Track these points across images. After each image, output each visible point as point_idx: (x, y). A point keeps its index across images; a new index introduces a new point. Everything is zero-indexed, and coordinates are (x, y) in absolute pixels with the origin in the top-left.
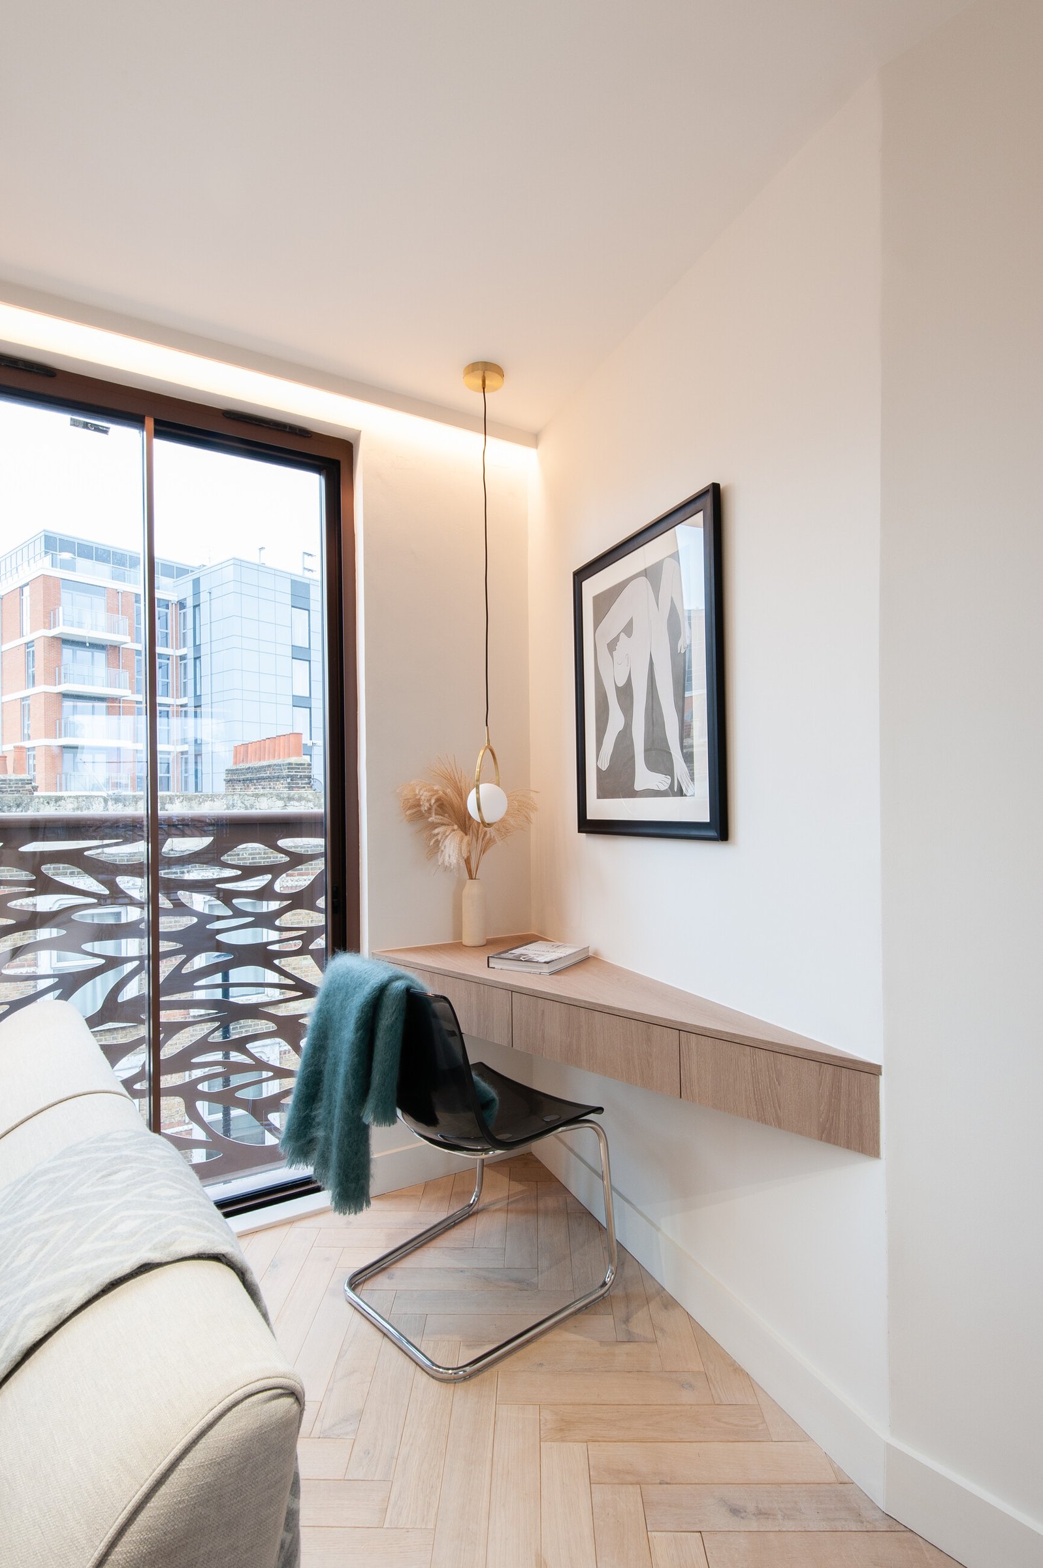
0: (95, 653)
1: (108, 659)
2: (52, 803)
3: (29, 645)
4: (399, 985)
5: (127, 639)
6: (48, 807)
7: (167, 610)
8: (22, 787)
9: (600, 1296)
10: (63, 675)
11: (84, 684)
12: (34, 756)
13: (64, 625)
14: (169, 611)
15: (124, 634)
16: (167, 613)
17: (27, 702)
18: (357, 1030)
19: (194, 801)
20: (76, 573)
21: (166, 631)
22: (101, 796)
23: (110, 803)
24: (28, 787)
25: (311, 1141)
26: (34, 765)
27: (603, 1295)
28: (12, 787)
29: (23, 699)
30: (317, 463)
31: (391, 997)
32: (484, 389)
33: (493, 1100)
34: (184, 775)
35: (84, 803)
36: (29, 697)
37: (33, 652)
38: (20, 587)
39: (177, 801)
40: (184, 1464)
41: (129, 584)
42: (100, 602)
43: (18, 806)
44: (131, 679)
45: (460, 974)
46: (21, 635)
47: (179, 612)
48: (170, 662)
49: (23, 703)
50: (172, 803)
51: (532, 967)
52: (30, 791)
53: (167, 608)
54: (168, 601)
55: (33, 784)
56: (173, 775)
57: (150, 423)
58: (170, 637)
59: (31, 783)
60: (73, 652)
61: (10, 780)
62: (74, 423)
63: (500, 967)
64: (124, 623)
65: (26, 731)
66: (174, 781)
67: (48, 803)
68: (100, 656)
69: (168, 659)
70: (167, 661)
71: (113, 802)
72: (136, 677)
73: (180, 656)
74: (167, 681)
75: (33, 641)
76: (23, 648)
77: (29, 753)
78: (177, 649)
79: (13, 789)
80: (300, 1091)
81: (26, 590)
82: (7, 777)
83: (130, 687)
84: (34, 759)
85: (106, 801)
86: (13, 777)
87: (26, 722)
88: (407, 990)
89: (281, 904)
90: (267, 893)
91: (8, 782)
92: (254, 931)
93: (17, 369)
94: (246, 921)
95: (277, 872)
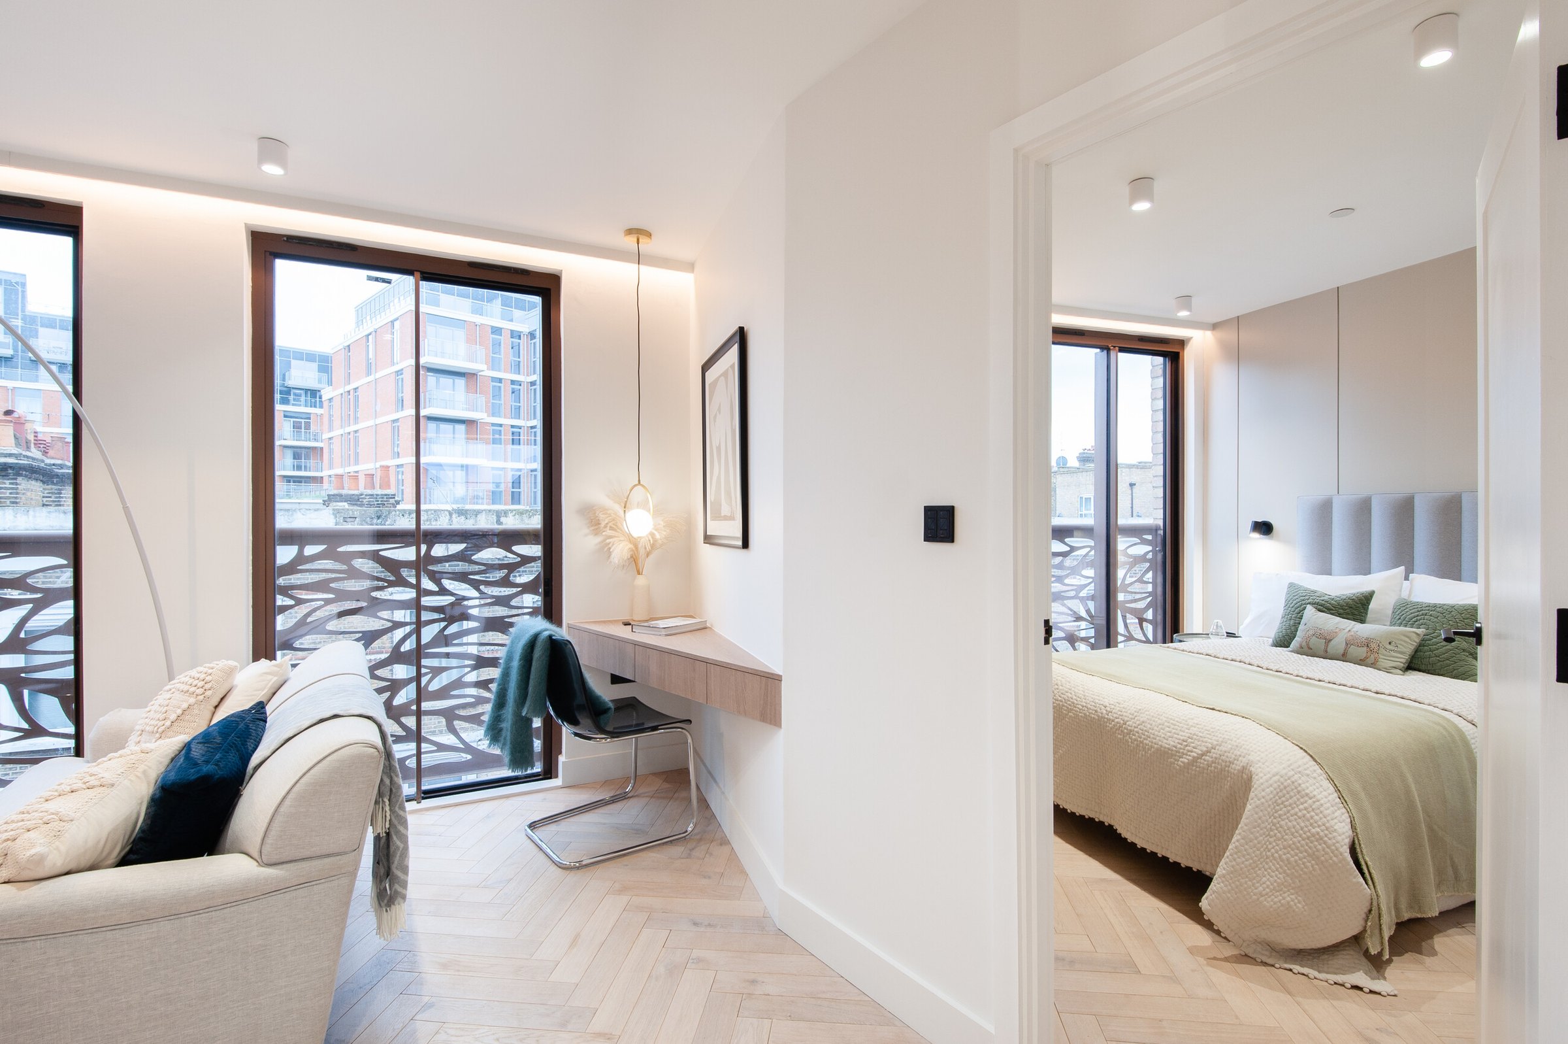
0: (456, 380)
1: (467, 386)
2: (407, 516)
3: (399, 373)
4: (546, 633)
5: (484, 367)
6: (403, 519)
7: (519, 341)
8: (387, 501)
9: (683, 837)
10: (427, 400)
11: (446, 408)
12: (403, 472)
13: (428, 355)
14: (521, 342)
15: (481, 363)
16: (519, 343)
17: (398, 424)
18: (520, 660)
19: (524, 515)
20: (440, 309)
21: (519, 360)
22: (447, 510)
23: (454, 516)
24: (392, 501)
25: (501, 730)
26: (403, 480)
27: (685, 837)
28: (378, 501)
29: (394, 421)
30: (535, 290)
31: (541, 640)
32: (638, 244)
33: (609, 709)
34: (533, 490)
35: (432, 515)
36: (398, 419)
37: (402, 379)
38: (391, 322)
39: (510, 515)
40: (328, 759)
41: (486, 318)
42: (461, 334)
43: (379, 517)
44: (487, 402)
45: (610, 635)
46: (393, 364)
47: (530, 342)
48: (521, 388)
49: (394, 425)
50: (506, 517)
51: (656, 631)
52: (393, 504)
53: (520, 339)
54: (521, 332)
55: (396, 498)
56: (524, 491)
57: (418, 274)
58: (522, 364)
59: (394, 498)
60: (437, 379)
61: (377, 495)
62: (370, 278)
63: (639, 631)
64: (481, 352)
65: (396, 450)
66: (524, 494)
67: (403, 515)
68: (461, 382)
69: (520, 385)
70: (519, 387)
71: (457, 515)
72: (492, 401)
73: (531, 383)
74: (519, 404)
75: (402, 370)
76: (393, 376)
77: (399, 470)
78: (528, 375)
79: (380, 502)
80: (495, 701)
81: (397, 324)
82: (375, 492)
83: (486, 410)
84: (403, 474)
85: (451, 514)
86: (380, 492)
87: (397, 442)
88: (550, 637)
89: (515, 590)
90: (505, 582)
91: (375, 496)
92: (497, 608)
93: (333, 248)
94: (489, 601)
95: (512, 568)
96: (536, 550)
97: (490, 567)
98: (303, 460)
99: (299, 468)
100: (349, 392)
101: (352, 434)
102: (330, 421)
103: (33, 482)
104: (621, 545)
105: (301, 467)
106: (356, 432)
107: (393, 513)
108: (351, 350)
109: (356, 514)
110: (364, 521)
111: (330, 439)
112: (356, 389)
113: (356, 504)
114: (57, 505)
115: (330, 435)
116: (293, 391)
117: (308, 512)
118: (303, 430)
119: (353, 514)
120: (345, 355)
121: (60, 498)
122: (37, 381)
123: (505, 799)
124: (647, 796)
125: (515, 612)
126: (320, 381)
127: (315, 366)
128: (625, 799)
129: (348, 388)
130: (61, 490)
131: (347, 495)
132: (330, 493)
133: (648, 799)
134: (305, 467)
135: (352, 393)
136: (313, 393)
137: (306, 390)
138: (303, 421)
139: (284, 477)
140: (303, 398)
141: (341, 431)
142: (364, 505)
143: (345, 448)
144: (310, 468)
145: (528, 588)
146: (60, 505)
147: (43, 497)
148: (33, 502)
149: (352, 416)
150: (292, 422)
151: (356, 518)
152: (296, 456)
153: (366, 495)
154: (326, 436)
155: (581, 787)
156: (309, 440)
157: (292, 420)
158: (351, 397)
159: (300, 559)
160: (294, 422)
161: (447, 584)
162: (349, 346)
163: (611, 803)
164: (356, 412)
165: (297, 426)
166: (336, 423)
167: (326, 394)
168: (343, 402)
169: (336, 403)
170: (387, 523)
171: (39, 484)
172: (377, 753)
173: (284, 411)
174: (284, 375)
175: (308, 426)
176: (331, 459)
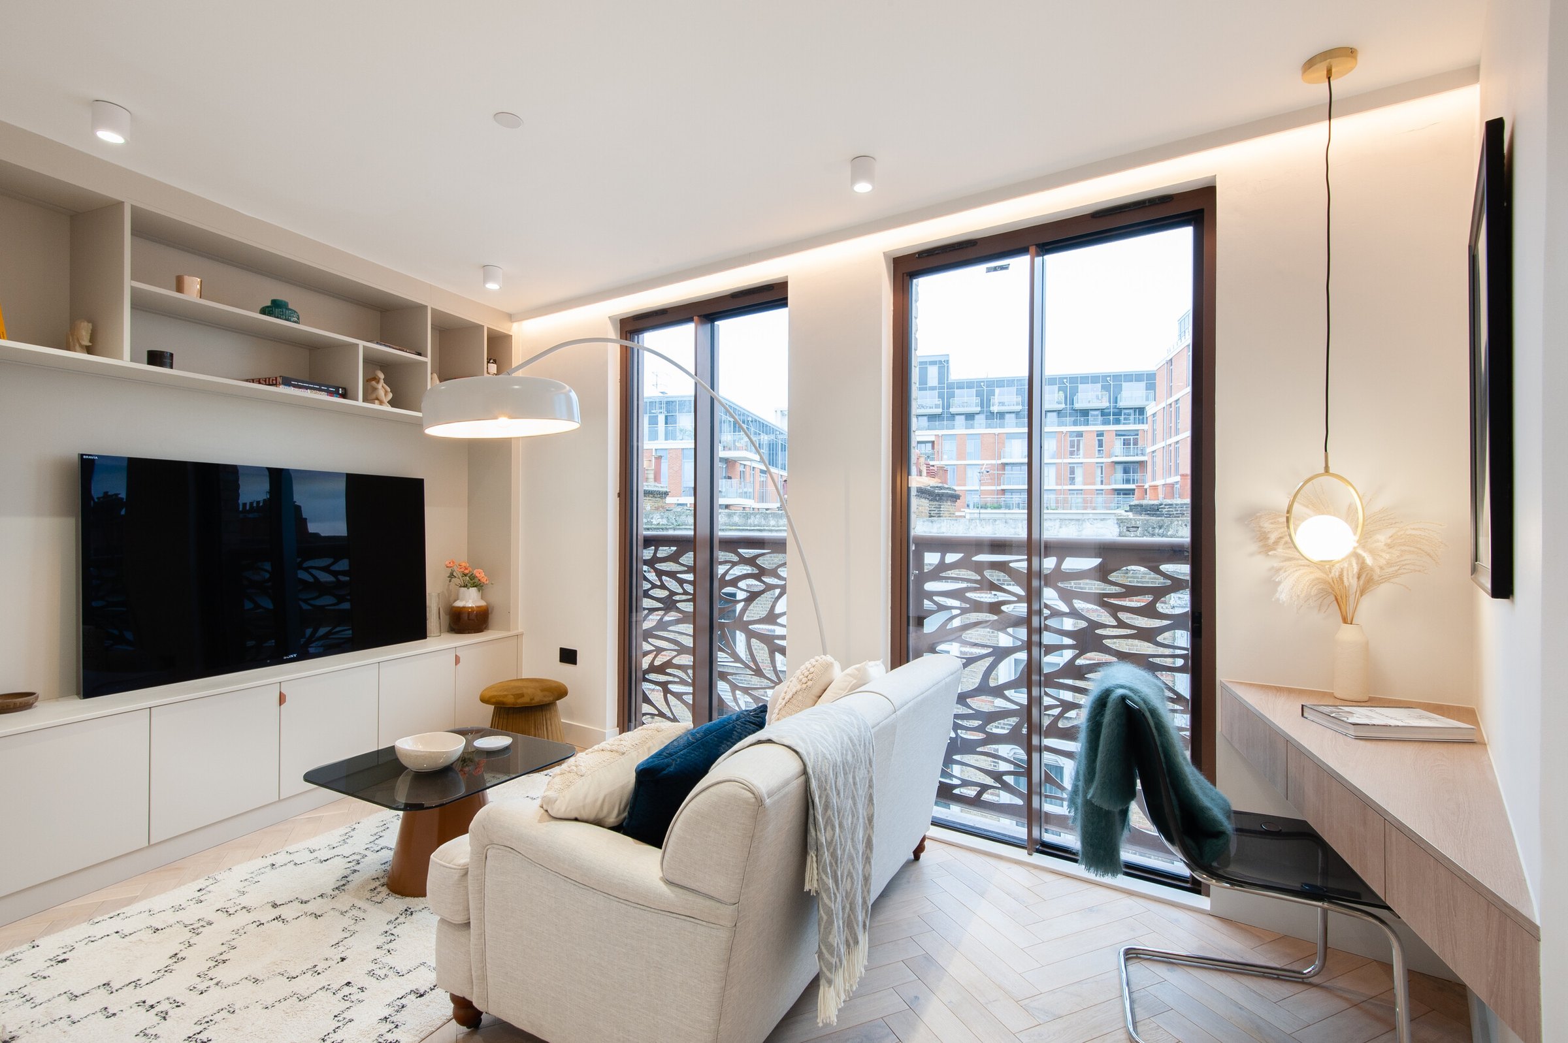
4: (1120, 692)
30: (1186, 218)
31: (1112, 700)
32: (1329, 78)
45: (1260, 714)
51: (1340, 726)
57: (1033, 249)
61: (1177, 505)
62: (989, 270)
79: (1179, 512)
82: (1174, 502)
88: (1123, 698)
89: (1166, 622)
90: (1149, 611)
91: (1174, 506)
92: (1136, 642)
93: (956, 249)
94: (1129, 632)
95: (1159, 593)
96: (1183, 570)
97: (1132, 591)
98: (1131, 474)
99: (1128, 481)
100: (1171, 404)
101: (1173, 445)
102: (1154, 435)
103: (923, 500)
104: (1297, 574)
105: (1130, 480)
106: (1177, 442)
107: (1176, 523)
108: (1173, 364)
109: (1139, 523)
110: (1146, 532)
111: (1153, 452)
112: (1177, 401)
113: (1156, 514)
114: (938, 517)
115: (1153, 448)
116: (1124, 411)
117: (1095, 521)
118: (1132, 446)
119: (1136, 524)
120: (1167, 369)
121: (940, 511)
122: (953, 428)
123: (1126, 895)
124: (1346, 999)
125: (1161, 651)
126: (1147, 399)
127: (1143, 385)
128: (1303, 983)
129: (1170, 401)
130: (940, 505)
131: (1147, 505)
132: (1132, 504)
133: (1345, 1005)
134: (1134, 480)
135: (1173, 405)
136: (1141, 411)
137: (1135, 409)
138: (1132, 437)
139: (1116, 490)
140: (1132, 417)
141: (1163, 444)
142: (1163, 514)
143: (1166, 459)
144: (1137, 480)
145: (1176, 622)
146: (940, 516)
147: (930, 511)
148: (923, 514)
149: (1173, 428)
150: (1122, 440)
151: (1138, 527)
152: (1126, 471)
153: (1166, 505)
154: (1149, 450)
155: (1242, 929)
156: (1137, 455)
157: (1122, 438)
158: (1173, 409)
159: (942, 567)
160: (1124, 440)
161: (1079, 604)
162: (1171, 360)
163: (1274, 978)
164: (1176, 423)
165: (1126, 443)
166: (1159, 436)
167: (1149, 411)
168: (1165, 415)
169: (1159, 417)
170: (1169, 533)
171: (927, 501)
172: (754, 800)
173: (1116, 431)
174: (1117, 398)
175: (1136, 443)
176: (1154, 472)
